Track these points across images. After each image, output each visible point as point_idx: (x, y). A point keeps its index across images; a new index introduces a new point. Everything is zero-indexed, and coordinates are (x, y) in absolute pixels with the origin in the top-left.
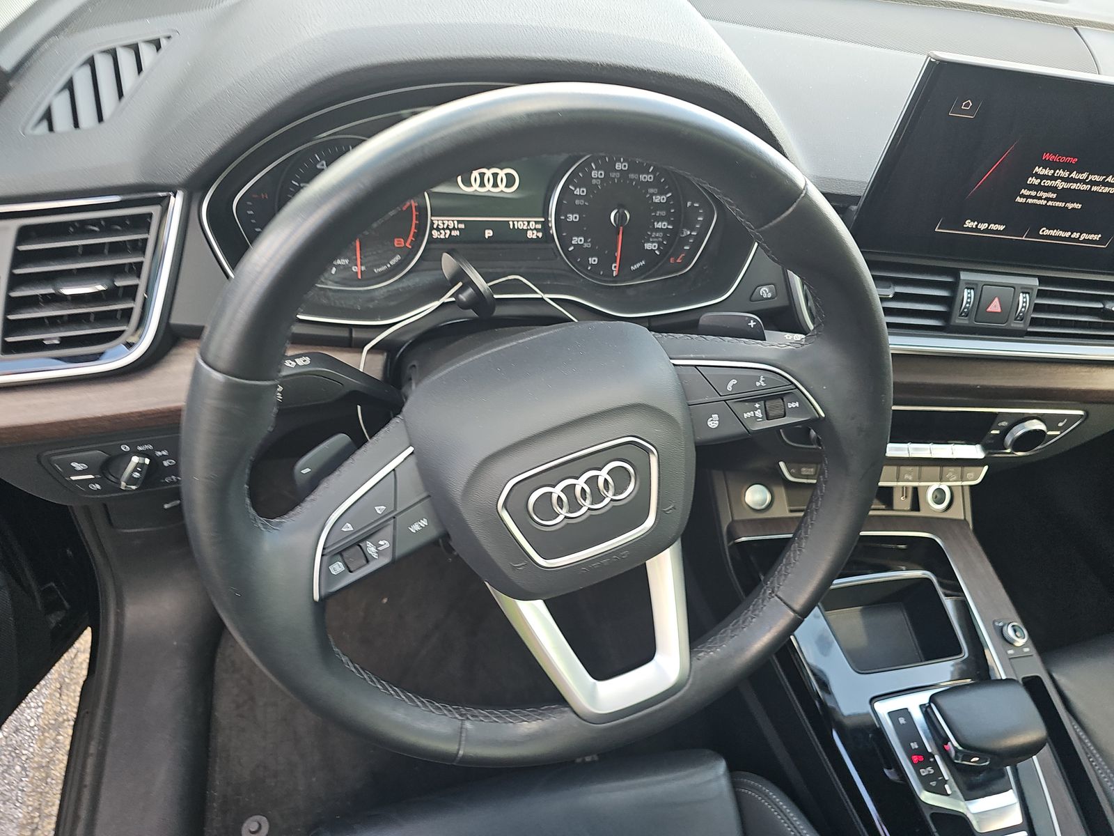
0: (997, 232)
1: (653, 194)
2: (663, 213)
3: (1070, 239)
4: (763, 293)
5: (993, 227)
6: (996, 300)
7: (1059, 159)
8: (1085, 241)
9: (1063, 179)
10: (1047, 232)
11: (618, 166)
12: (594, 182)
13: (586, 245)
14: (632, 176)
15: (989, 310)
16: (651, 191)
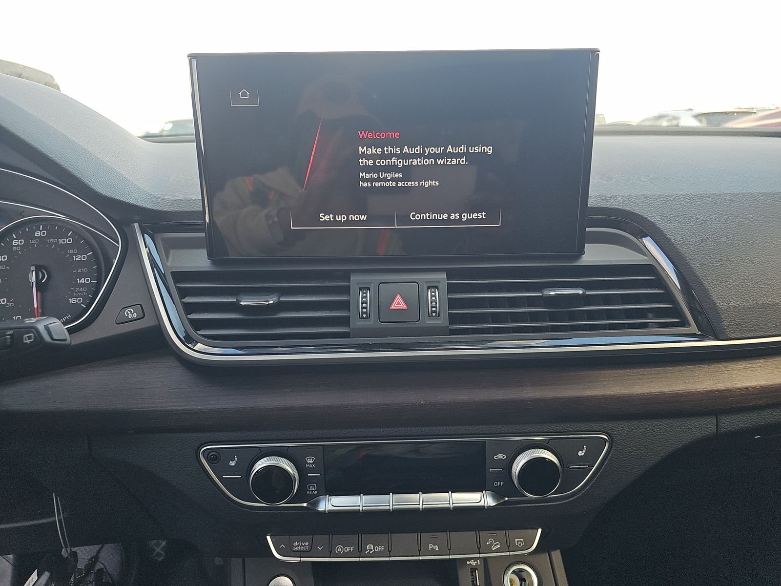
0: (360, 222)
1: (74, 254)
2: (85, 270)
3: (449, 221)
4: (128, 314)
5: (355, 218)
6: (398, 296)
7: (379, 135)
8: (469, 221)
9: (399, 157)
10: (418, 217)
11: (38, 234)
12: (15, 249)
13: (9, 305)
14: (51, 241)
15: (392, 307)
16: (71, 251)
